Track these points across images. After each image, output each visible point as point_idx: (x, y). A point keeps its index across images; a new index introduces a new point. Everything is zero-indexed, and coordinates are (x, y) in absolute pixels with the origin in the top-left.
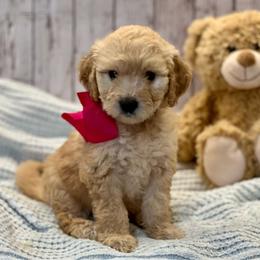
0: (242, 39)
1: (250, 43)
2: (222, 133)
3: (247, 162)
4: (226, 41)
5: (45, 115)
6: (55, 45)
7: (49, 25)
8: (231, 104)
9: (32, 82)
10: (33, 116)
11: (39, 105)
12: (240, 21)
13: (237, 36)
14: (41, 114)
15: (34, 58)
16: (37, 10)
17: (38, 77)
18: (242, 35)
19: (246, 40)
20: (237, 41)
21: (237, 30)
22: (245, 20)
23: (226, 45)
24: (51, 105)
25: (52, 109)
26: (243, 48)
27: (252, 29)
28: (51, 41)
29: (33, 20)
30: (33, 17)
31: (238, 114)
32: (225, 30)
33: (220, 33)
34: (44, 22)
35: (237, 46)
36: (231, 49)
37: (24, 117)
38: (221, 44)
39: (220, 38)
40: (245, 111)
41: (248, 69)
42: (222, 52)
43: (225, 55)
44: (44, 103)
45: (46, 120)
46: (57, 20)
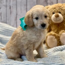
0: (56, 11)
1: (58, 11)
2: (51, 35)
3: (58, 42)
4: (52, 11)
5: (9, 31)
6: (12, 13)
7: (10, 8)
8: (55, 27)
9: (6, 23)
10: (5, 31)
11: (7, 28)
12: (56, 6)
13: (55, 10)
14: (8, 31)
15: (6, 16)
16: (7, 4)
17: (7, 21)
18: (56, 10)
19: (57, 11)
20: (55, 11)
21: (55, 8)
22: (57, 6)
23: (52, 12)
24: (10, 28)
25: (10, 29)
26: (56, 13)
27: (58, 8)
28: (11, 12)
29: (6, 7)
30: (6, 6)
31: (56, 30)
32: (52, 8)
33: (51, 9)
34: (9, 7)
35: (55, 12)
36: (54, 13)
37: (4, 32)
38: (51, 12)
39: (51, 10)
40: (58, 29)
41: (57, 18)
42: (51, 14)
43: (52, 15)
44: (9, 28)
45: (9, 32)
46: (12, 7)
